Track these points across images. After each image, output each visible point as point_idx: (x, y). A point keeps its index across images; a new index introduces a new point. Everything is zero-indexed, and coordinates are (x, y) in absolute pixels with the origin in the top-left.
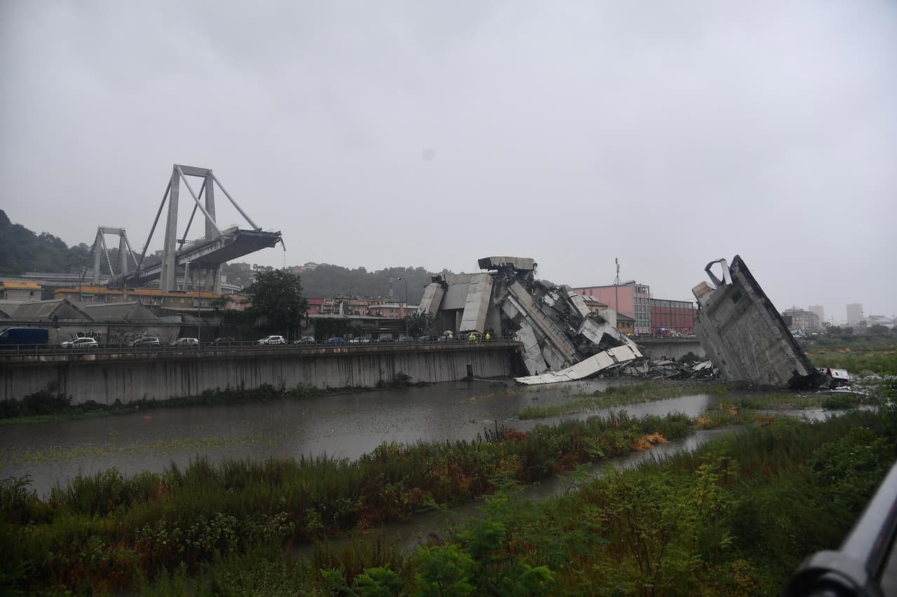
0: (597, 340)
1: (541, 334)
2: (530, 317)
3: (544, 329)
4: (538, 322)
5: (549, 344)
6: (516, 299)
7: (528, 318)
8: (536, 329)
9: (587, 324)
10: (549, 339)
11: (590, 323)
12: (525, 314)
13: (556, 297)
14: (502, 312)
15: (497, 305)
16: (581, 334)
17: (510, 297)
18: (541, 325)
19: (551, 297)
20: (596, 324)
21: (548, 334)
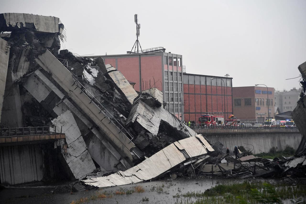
0: (154, 130)
1: (86, 122)
2: (70, 99)
3: (92, 116)
4: (83, 107)
5: (97, 136)
6: (49, 75)
7: (66, 101)
8: (79, 116)
9: (141, 109)
10: (98, 128)
11: (144, 108)
12: (61, 96)
13: (95, 72)
14: (23, 92)
15: (16, 83)
16: (136, 122)
17: (38, 73)
18: (87, 111)
19: (90, 73)
20: (151, 109)
21: (97, 122)
